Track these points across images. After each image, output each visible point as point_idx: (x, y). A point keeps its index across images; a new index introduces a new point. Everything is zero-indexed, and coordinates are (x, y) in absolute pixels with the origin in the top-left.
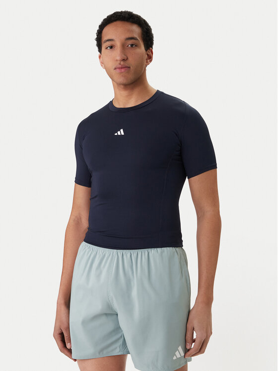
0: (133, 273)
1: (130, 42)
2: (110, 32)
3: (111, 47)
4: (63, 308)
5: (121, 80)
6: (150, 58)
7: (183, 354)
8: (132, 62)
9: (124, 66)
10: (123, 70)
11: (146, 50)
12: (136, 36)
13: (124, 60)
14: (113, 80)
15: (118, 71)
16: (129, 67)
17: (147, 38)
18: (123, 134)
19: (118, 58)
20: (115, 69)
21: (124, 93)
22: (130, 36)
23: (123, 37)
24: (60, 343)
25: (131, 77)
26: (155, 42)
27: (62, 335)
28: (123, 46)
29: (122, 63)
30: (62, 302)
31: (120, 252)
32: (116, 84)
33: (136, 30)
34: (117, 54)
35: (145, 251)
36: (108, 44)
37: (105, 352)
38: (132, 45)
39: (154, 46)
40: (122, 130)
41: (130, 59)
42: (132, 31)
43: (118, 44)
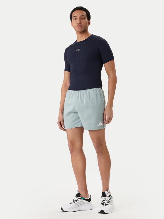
0: (83, 97)
1: (82, 17)
2: (75, 14)
3: (76, 19)
4: (61, 114)
5: (79, 30)
6: (89, 23)
7: (102, 125)
8: (83, 24)
9: (80, 25)
10: (80, 27)
11: (88, 20)
12: (85, 15)
13: (80, 23)
14: (76, 30)
15: (78, 27)
16: (82, 26)
17: (88, 16)
18: (79, 50)
19: (78, 22)
20: (77, 26)
21: (80, 35)
22: (83, 15)
23: (80, 15)
24: (60, 126)
25: (83, 29)
26: (91, 18)
27: (60, 123)
28: (80, 18)
29: (79, 24)
30: (61, 112)
31: (79, 91)
32: (77, 32)
33: (85, 13)
34: (78, 21)
35: (88, 90)
36: (75, 18)
37: (74, 126)
38: (83, 18)
39: (91, 19)
40: (79, 49)
41: (82, 23)
42: (83, 13)
43: (78, 18)
